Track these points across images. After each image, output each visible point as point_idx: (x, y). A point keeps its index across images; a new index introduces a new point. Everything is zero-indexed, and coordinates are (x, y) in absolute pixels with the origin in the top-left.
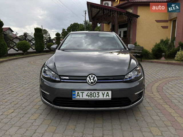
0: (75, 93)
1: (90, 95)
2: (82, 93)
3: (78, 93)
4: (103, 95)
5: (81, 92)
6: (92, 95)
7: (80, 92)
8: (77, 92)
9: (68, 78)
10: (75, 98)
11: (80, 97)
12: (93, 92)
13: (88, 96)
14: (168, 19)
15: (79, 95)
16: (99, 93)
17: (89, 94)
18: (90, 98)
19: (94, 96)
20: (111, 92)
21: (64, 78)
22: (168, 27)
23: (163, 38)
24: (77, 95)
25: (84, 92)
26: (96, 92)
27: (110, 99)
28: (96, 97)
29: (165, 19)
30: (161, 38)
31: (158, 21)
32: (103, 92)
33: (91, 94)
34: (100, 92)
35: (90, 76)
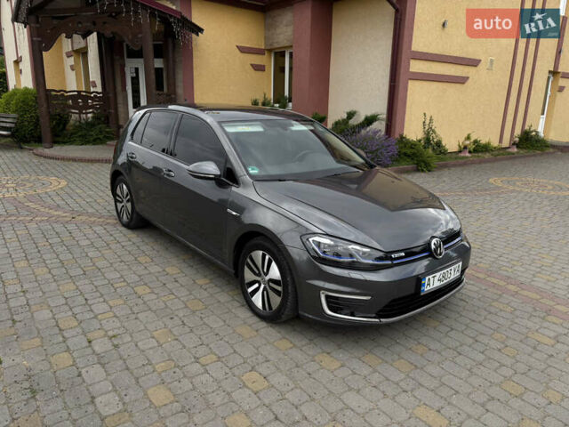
0: (424, 282)
1: (443, 277)
3: (429, 279)
4: (455, 272)
5: (432, 277)
7: (430, 277)
8: (427, 278)
9: (403, 254)
10: (424, 290)
11: (430, 286)
12: (445, 271)
13: (440, 281)
14: (263, 47)
16: (451, 270)
17: (441, 276)
18: (442, 283)
19: (446, 278)
21: (396, 255)
22: (264, 66)
23: (258, 97)
24: (427, 285)
25: (435, 276)
26: (448, 269)
28: (448, 278)
29: (257, 47)
30: (254, 98)
31: (243, 50)
32: (455, 266)
35: (434, 241)
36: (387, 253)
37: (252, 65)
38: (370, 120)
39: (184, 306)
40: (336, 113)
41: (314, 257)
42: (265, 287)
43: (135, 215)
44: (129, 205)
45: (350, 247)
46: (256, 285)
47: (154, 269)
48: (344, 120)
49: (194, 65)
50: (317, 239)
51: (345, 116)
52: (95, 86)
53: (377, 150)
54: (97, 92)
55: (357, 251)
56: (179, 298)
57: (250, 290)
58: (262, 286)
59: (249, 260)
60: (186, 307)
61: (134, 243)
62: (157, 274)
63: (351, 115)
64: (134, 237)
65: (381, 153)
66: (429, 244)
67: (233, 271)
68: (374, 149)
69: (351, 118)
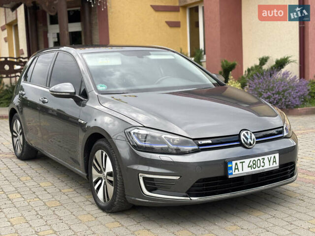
0: (231, 166)
1: (254, 164)
2: (242, 163)
3: (236, 164)
4: (270, 161)
5: (240, 163)
6: (255, 164)
7: (238, 162)
9: (209, 141)
10: (232, 174)
11: (239, 171)
12: (256, 159)
13: (250, 168)
14: (177, 5)
15: (238, 169)
16: (264, 159)
17: (251, 163)
18: (253, 170)
19: (259, 166)
20: (278, 154)
22: (179, 23)
24: (235, 169)
25: (244, 162)
26: (260, 158)
27: (278, 168)
28: (261, 167)
31: (156, 9)
32: (269, 156)
33: (254, 162)
34: (266, 157)
35: (244, 132)
36: (194, 139)
37: (167, 22)
38: (281, 64)
39: (43, 204)
40: (250, 61)
41: (134, 146)
42: (105, 182)
43: (25, 146)
44: (21, 138)
45: (163, 136)
46: (100, 182)
47: (30, 184)
48: (256, 66)
49: (110, 26)
50: (136, 131)
51: (258, 63)
52: (23, 54)
53: (284, 91)
54: (23, 58)
55: (169, 140)
56: (42, 200)
57: (96, 187)
58: (104, 181)
59: (94, 161)
60: (45, 204)
61: (22, 169)
62: (31, 187)
63: (263, 61)
64: (24, 165)
65: (289, 93)
66: (239, 135)
67: (86, 174)
68: (281, 89)
69: (264, 64)
